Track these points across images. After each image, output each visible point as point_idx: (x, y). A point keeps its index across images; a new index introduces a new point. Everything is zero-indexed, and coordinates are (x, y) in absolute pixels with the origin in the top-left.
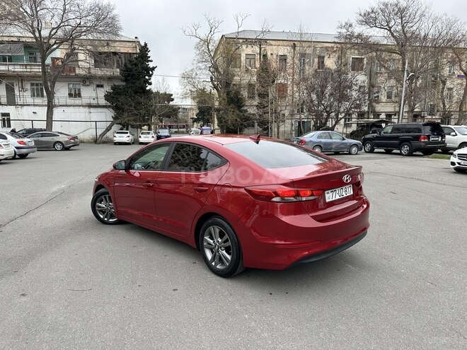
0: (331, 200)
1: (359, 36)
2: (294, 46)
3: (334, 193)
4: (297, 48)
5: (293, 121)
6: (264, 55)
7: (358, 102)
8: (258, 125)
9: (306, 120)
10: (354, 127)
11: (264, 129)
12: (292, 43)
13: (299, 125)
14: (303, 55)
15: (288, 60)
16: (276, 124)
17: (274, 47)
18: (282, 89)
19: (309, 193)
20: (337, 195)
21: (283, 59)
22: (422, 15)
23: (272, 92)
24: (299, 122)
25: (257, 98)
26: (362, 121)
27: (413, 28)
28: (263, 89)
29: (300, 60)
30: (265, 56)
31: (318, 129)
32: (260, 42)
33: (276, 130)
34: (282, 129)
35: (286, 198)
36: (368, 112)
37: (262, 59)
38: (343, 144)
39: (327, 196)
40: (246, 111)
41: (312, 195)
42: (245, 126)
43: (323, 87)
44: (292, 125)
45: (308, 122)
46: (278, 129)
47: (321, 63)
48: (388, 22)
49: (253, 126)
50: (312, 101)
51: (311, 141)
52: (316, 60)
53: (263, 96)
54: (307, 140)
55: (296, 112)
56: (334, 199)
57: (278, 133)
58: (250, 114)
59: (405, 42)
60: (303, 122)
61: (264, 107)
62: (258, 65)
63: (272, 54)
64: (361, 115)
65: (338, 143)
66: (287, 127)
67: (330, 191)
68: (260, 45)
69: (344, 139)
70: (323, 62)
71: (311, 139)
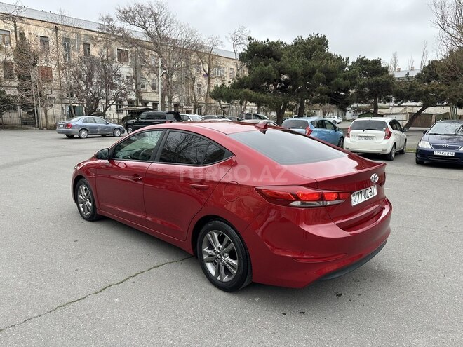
0: (357, 203)
1: (120, 30)
2: (56, 29)
3: (360, 195)
4: (60, 32)
5: (64, 105)
6: (20, 34)
7: (123, 91)
8: (22, 108)
9: (77, 105)
10: (125, 114)
11: (30, 113)
12: (53, 26)
13: (70, 110)
14: (67, 40)
15: (50, 43)
16: (42, 108)
17: (33, 27)
18: (46, 73)
19: (335, 196)
20: (363, 197)
21: (44, 40)
22: (171, 22)
23: (34, 74)
24: (70, 107)
25: (16, 79)
26: (131, 108)
27: (165, 31)
28: (23, 71)
29: (64, 44)
30: (22, 35)
31: (89, 114)
32: (14, 18)
33: (44, 114)
34: (50, 113)
35: (307, 202)
36: (137, 100)
37: (18, 38)
38: (107, 127)
39: (353, 198)
40: (4, 92)
41: (338, 199)
42: (3, 109)
43: (90, 75)
44: (63, 109)
45: (79, 107)
46: (46, 113)
47: (87, 51)
48: (145, 23)
49: (15, 109)
50: (79, 87)
51: (77, 125)
52: (82, 47)
53: (24, 77)
54: (73, 124)
55: (65, 96)
56: (360, 202)
57: (46, 118)
58: (9, 96)
59: (159, 42)
60: (74, 107)
61: (26, 90)
62: (14, 44)
63: (30, 34)
64: (131, 103)
65: (102, 127)
66: (56, 111)
67: (356, 193)
68: (15, 22)
69: (107, 124)
70: (89, 49)
71: (78, 123)
